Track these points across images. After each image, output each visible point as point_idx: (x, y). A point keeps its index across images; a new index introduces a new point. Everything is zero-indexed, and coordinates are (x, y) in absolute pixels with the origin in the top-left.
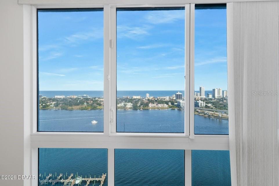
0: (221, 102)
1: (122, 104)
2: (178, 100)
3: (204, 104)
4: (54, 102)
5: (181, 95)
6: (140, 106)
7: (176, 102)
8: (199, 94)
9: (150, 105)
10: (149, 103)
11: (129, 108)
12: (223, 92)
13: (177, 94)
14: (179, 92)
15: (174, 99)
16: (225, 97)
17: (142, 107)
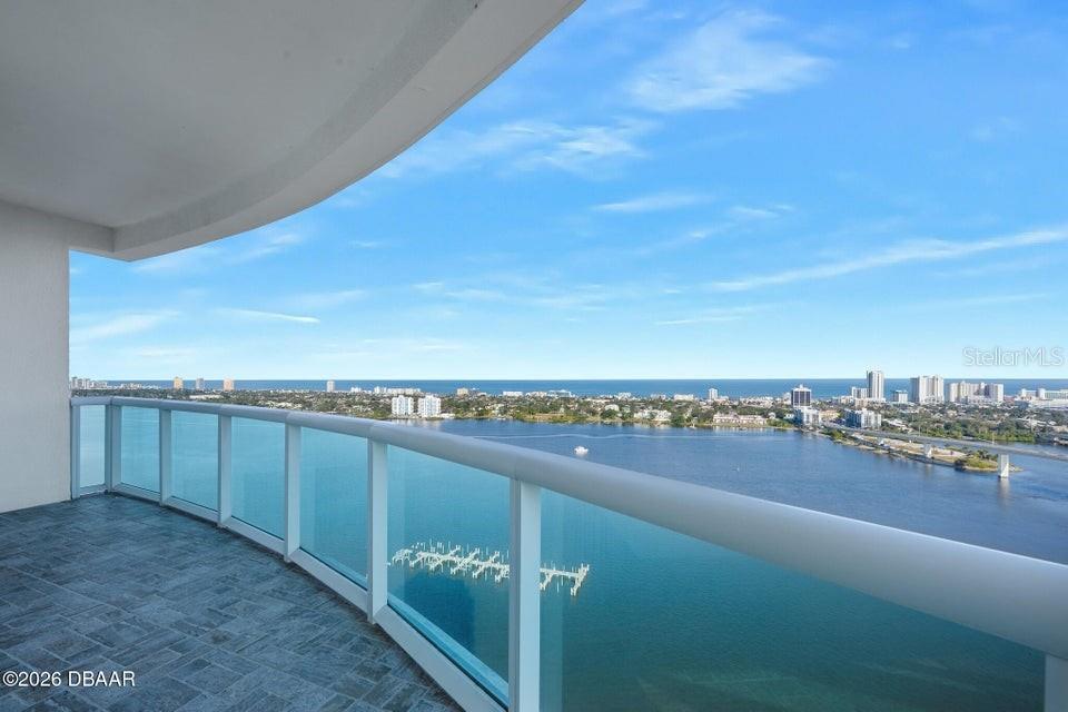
0: (937, 416)
1: (646, 413)
2: (798, 407)
3: (876, 420)
4: (500, 405)
5: (808, 393)
6: (689, 420)
7: (791, 412)
8: (864, 391)
9: (717, 417)
10: (716, 412)
11: (665, 423)
12: (947, 384)
13: (796, 390)
14: (801, 386)
15: (785, 403)
16: (953, 400)
17: (694, 421)
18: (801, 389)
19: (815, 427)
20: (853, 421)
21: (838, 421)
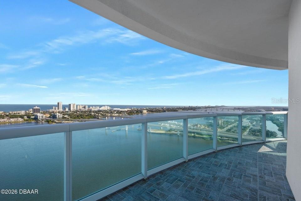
2: (36, 114)
3: (61, 116)
5: (39, 109)
7: (33, 116)
8: (57, 108)
12: (77, 106)
13: (35, 108)
15: (30, 113)
16: (78, 110)
18: (36, 108)
19: (42, 120)
20: (54, 117)
21: (50, 117)
